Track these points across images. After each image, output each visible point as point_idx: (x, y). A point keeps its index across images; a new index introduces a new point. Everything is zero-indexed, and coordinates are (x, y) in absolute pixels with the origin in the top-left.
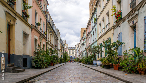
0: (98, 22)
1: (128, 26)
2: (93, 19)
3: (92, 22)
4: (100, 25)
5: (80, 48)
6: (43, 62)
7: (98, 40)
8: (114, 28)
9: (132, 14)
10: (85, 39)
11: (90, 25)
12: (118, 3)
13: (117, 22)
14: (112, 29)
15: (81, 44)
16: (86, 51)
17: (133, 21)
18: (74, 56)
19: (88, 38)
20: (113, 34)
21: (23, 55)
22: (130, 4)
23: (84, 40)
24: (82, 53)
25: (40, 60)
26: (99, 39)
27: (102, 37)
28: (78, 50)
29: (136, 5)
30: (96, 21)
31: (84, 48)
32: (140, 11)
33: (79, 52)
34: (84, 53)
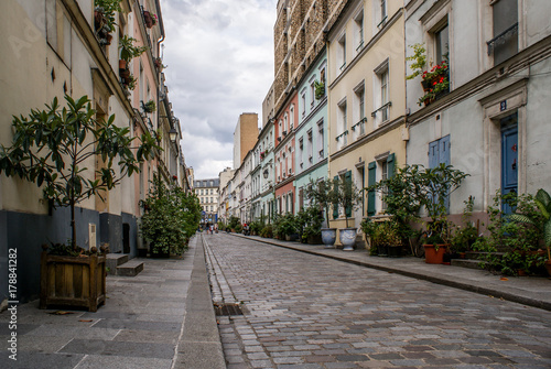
0: (334, 97)
1: (479, 118)
2: (307, 84)
3: (300, 96)
4: (343, 107)
5: (243, 183)
6: (178, 237)
7: (333, 159)
8: (410, 120)
9: (499, 76)
10: (267, 152)
11: (292, 106)
12: (429, 37)
13: (427, 101)
14: (401, 123)
15: (247, 170)
16: (271, 196)
17: (505, 101)
18: (215, 209)
19: (283, 150)
20: (407, 141)
21: (122, 213)
22: (488, 44)
23: (263, 156)
24: (252, 200)
25: (168, 230)
26: (335, 156)
27: (350, 150)
28: (234, 192)
29: (520, 48)
30: (321, 93)
31: (262, 184)
32: (535, 67)
33: (238, 199)
34: (264, 200)
